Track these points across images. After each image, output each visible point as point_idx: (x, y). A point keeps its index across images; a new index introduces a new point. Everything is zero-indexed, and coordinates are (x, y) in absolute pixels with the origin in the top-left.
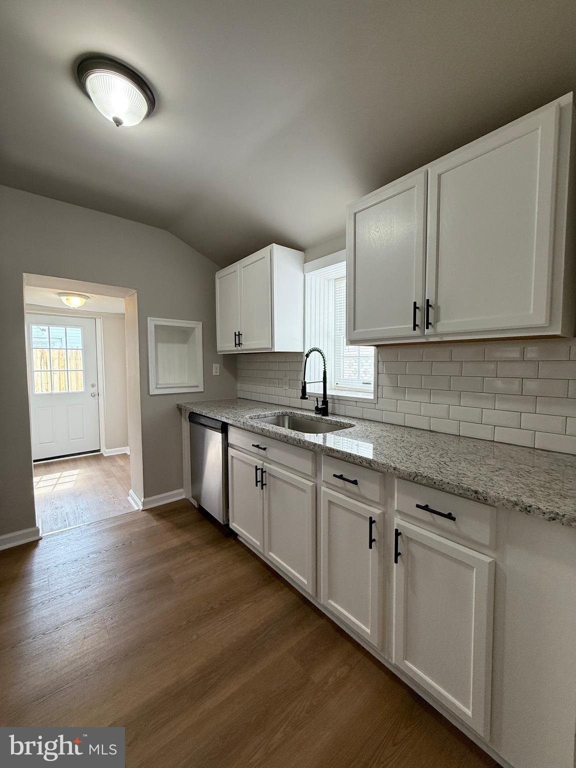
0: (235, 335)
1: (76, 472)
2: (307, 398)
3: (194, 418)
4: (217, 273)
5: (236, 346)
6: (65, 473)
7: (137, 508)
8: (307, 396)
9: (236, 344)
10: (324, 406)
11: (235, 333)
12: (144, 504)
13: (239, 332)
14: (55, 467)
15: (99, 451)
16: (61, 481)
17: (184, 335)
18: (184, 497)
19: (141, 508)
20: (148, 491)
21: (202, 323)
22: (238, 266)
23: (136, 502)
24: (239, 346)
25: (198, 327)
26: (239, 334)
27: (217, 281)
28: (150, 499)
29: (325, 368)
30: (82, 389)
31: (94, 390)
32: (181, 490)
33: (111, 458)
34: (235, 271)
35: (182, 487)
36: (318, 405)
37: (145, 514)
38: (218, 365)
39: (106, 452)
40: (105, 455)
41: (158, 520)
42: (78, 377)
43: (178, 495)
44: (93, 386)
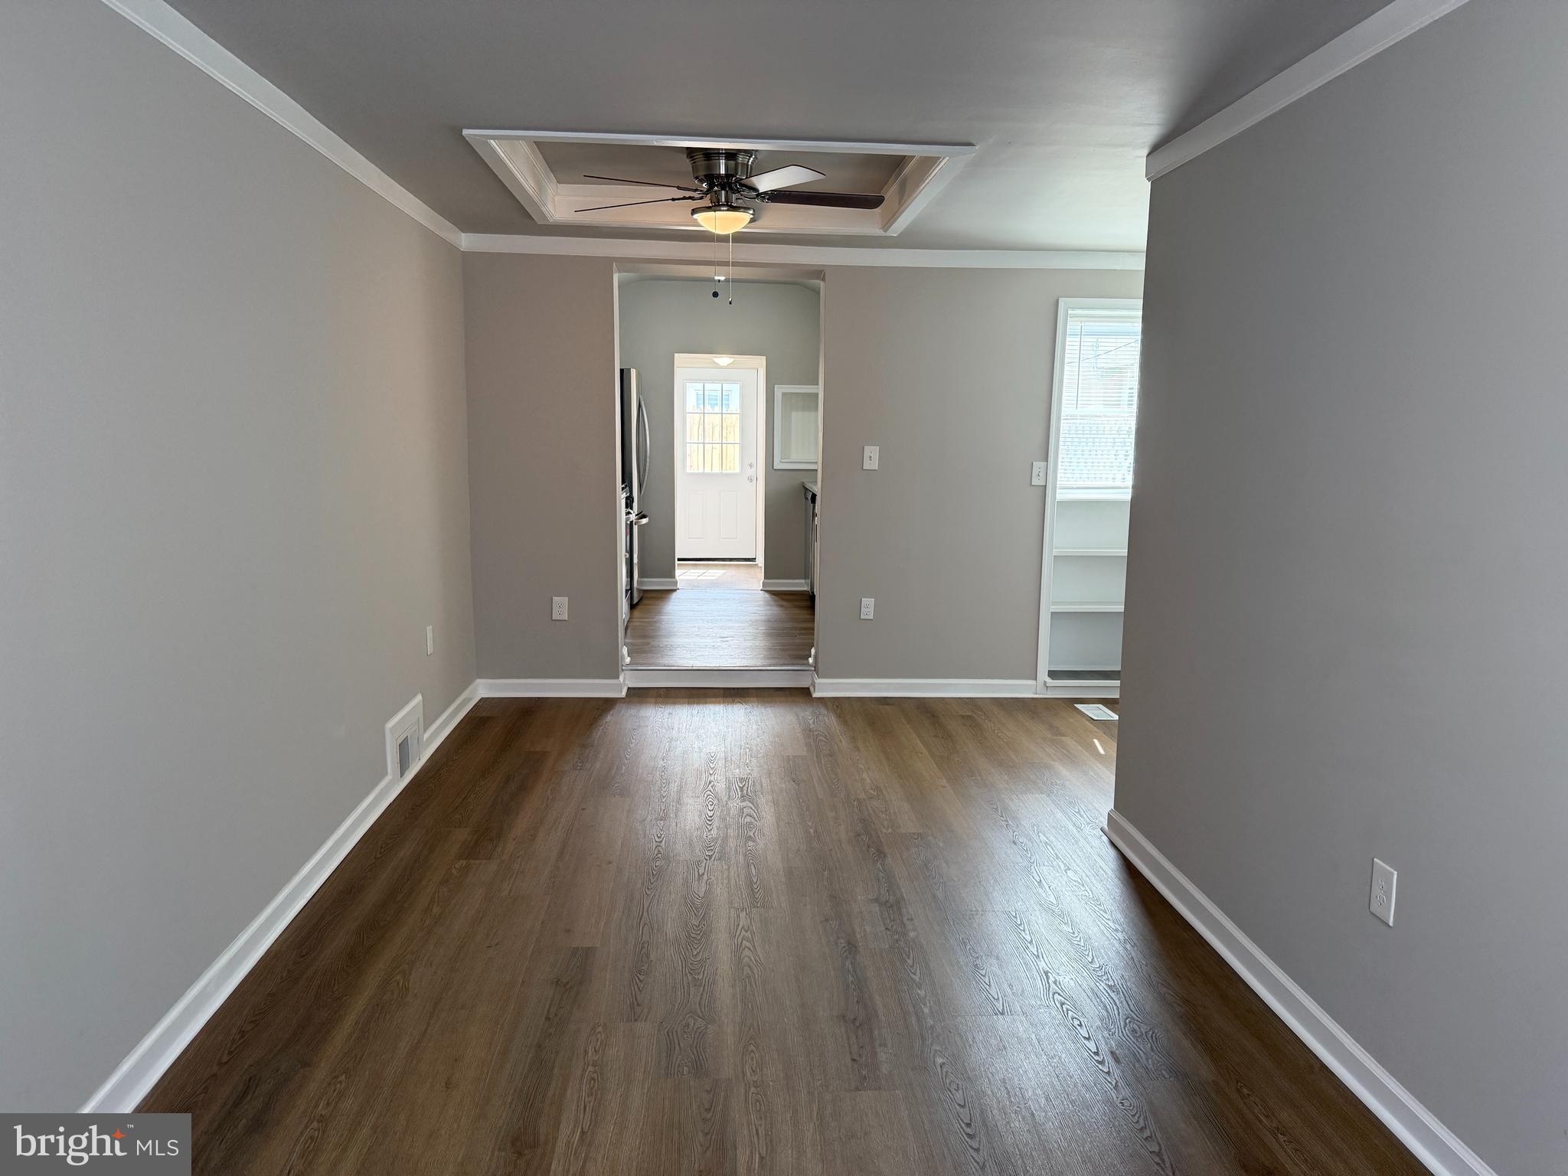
3: (804, 493)
6: (709, 571)
15: (753, 560)
18: (805, 589)
19: (761, 588)
20: (767, 574)
23: (761, 585)
28: (769, 583)
30: (737, 470)
31: (751, 472)
35: (802, 578)
42: (734, 453)
43: (800, 585)
44: (751, 466)
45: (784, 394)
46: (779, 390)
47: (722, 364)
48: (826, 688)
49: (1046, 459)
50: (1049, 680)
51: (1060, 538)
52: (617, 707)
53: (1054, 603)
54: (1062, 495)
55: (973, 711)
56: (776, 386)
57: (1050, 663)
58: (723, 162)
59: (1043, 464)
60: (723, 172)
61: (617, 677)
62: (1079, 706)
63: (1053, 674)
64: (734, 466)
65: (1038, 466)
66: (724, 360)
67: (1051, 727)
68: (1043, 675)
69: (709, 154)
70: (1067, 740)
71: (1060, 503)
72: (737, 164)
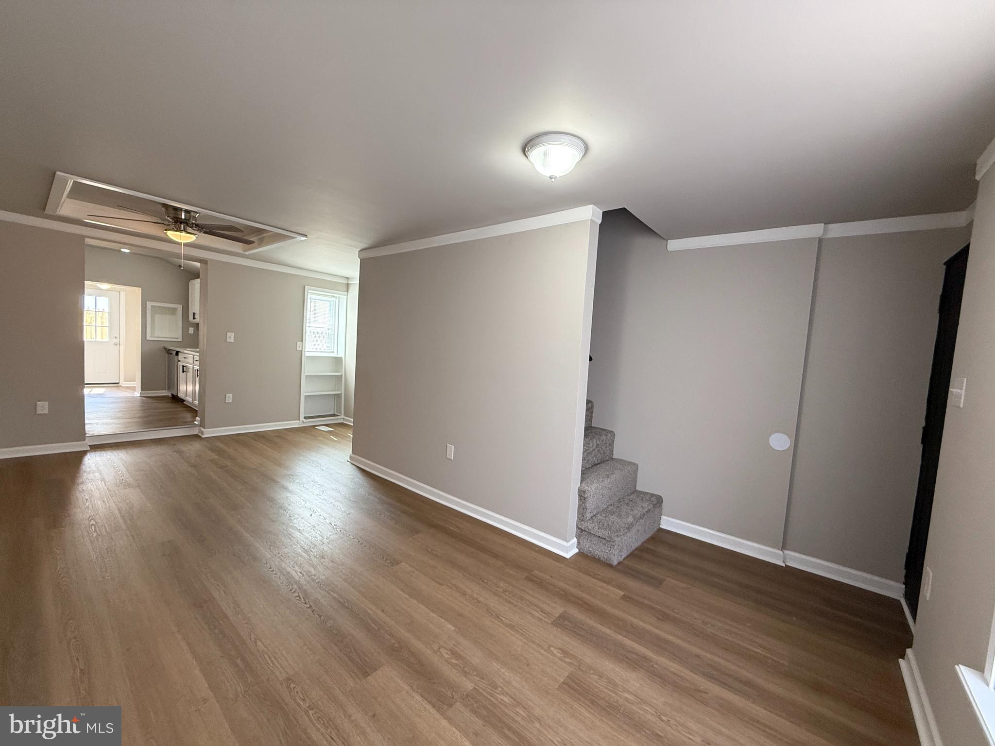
1: (102, 389)
3: (168, 352)
4: (190, 282)
6: (95, 389)
9: (193, 318)
12: (141, 394)
15: (118, 383)
17: (173, 311)
18: (166, 394)
19: (139, 395)
20: (143, 388)
21: (181, 306)
23: (137, 394)
24: (194, 320)
25: (180, 307)
27: (190, 286)
28: (144, 392)
30: (108, 340)
31: (116, 341)
32: (165, 391)
33: (128, 388)
35: (165, 390)
37: (140, 398)
38: (193, 329)
39: (123, 383)
40: (123, 386)
42: (104, 331)
43: (164, 393)
44: (116, 338)
45: (152, 306)
46: (149, 305)
47: (103, 288)
48: (208, 433)
49: (302, 341)
50: (304, 420)
51: (308, 369)
52: (88, 454)
53: (306, 392)
54: (307, 354)
55: (279, 434)
56: (147, 302)
57: (305, 414)
58: (183, 214)
59: (301, 343)
60: (183, 217)
61: (85, 440)
62: (316, 427)
63: (305, 418)
64: (106, 339)
65: (299, 343)
66: (105, 286)
67: (312, 435)
68: (302, 418)
69: (176, 209)
70: (319, 438)
71: (307, 357)
72: (190, 216)
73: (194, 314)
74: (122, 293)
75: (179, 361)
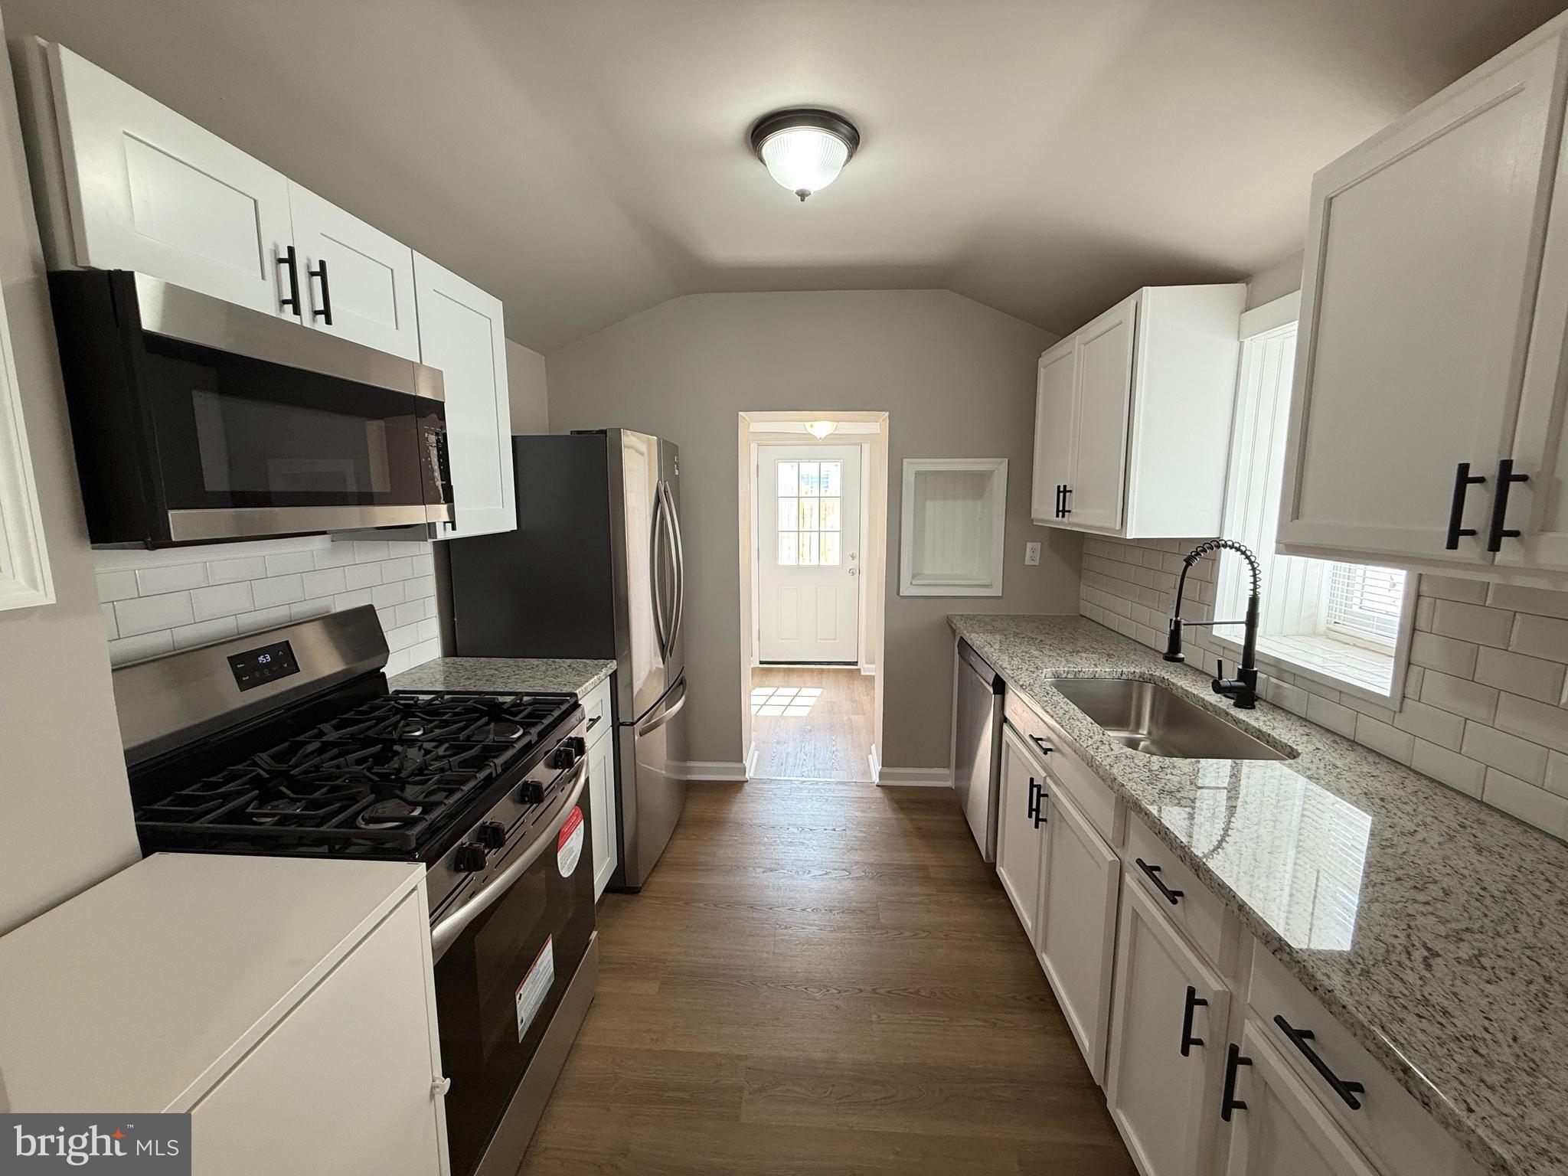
0: (1059, 492)
1: (818, 692)
2: (1181, 660)
3: (963, 649)
4: (1043, 353)
5: (1058, 516)
6: (805, 691)
7: (874, 779)
8: (1181, 655)
9: (1058, 511)
10: (1241, 684)
11: (1059, 487)
12: (882, 775)
13: (1065, 487)
14: (795, 679)
15: (855, 663)
16: (797, 701)
17: (978, 483)
18: (949, 784)
19: (876, 779)
20: (888, 759)
21: (1007, 460)
22: (1077, 338)
23: (875, 768)
24: (1063, 516)
25: (999, 469)
26: (1065, 491)
27: (1042, 372)
28: (890, 770)
29: (1254, 590)
30: (837, 562)
31: (853, 564)
32: (945, 771)
34: (1070, 353)
36: (1220, 677)
37: (879, 794)
38: (1036, 545)
39: (864, 668)
41: (894, 810)
42: (833, 542)
43: (940, 778)
44: (853, 557)
45: (917, 474)
46: (911, 467)
47: (818, 436)
56: (905, 461)
64: (833, 557)
66: (822, 426)
73: (1063, 492)
74: (866, 447)
75: (1005, 720)
